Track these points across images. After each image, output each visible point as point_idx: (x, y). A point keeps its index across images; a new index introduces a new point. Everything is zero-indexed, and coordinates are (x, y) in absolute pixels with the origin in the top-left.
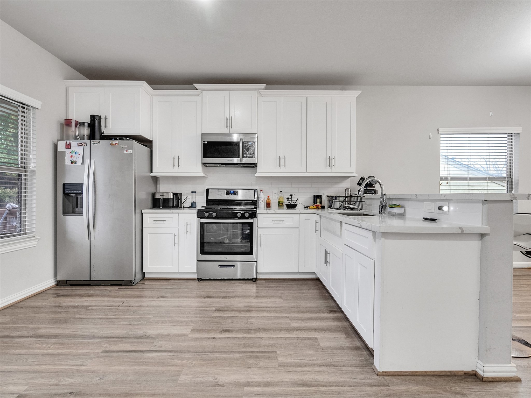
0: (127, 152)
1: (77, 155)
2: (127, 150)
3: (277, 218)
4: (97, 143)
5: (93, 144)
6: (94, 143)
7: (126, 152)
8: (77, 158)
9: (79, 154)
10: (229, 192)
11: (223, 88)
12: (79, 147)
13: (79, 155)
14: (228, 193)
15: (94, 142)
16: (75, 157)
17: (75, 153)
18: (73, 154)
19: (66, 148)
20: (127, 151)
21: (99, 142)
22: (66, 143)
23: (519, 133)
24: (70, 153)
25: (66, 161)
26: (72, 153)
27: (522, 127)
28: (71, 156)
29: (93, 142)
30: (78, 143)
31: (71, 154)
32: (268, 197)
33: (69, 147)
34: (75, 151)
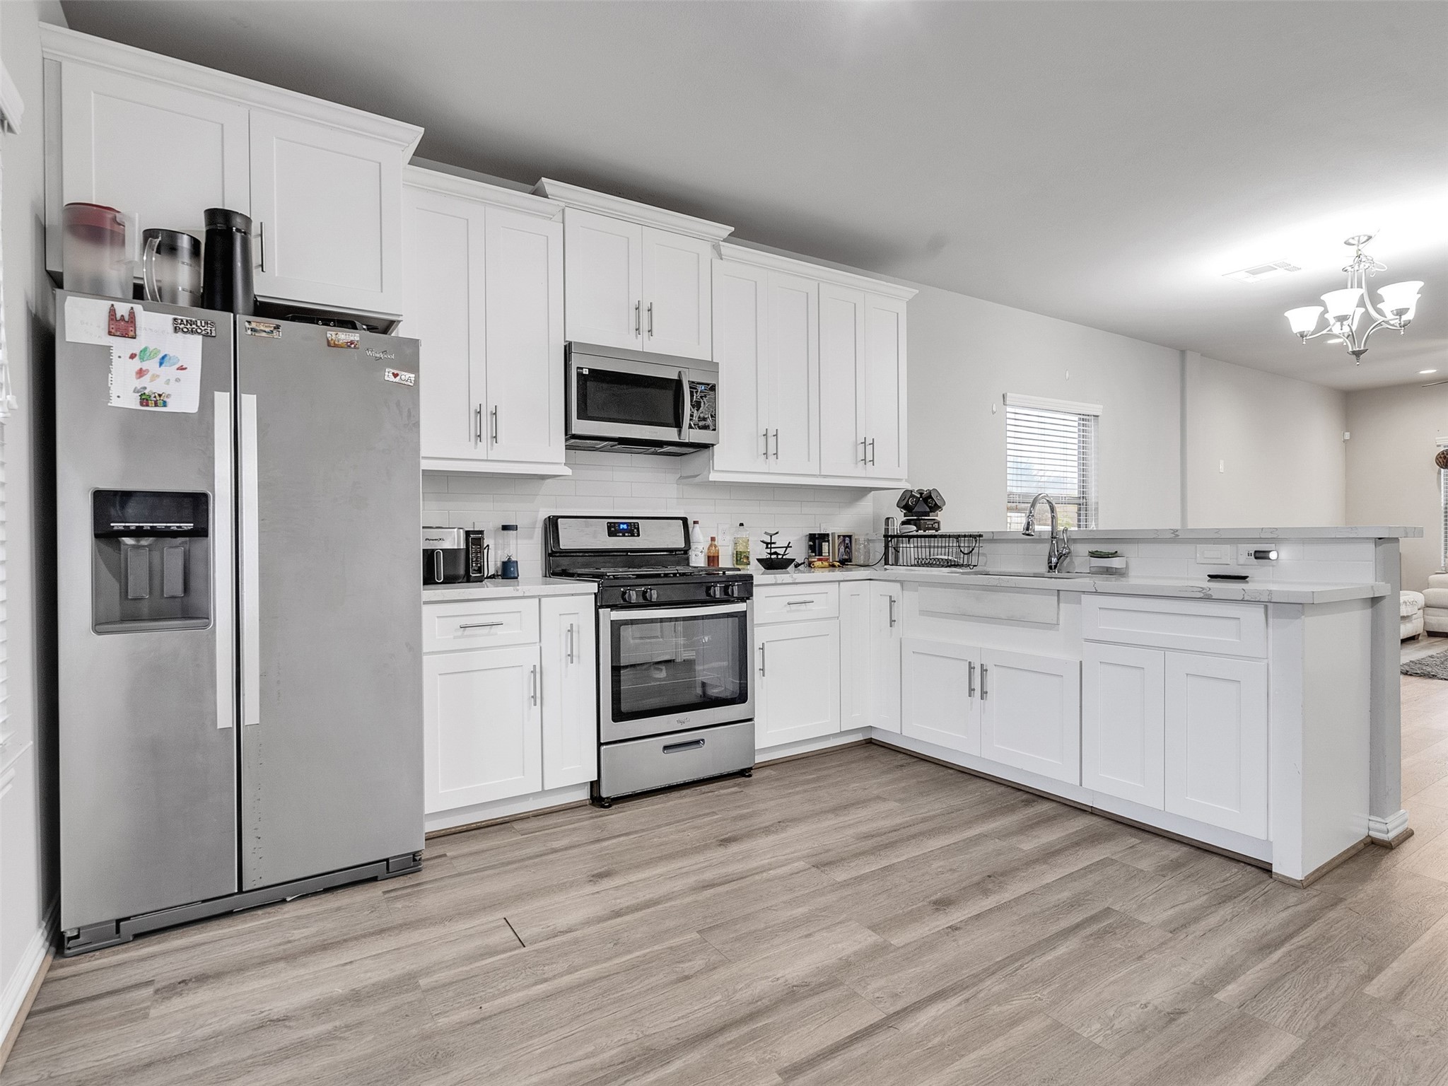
0: (397, 379)
1: (169, 371)
2: (396, 372)
3: (794, 597)
4: (267, 330)
5: (249, 332)
6: (252, 329)
7: (392, 378)
8: (168, 382)
9: (177, 366)
10: (614, 527)
11: (616, 211)
12: (180, 334)
13: (182, 368)
14: (613, 529)
15: (253, 325)
16: (158, 376)
17: (157, 360)
18: (152, 365)
19: (110, 333)
20: (395, 375)
21: (275, 328)
22: (112, 312)
23: (1098, 416)
24: (133, 356)
25: (114, 391)
26: (142, 359)
27: (1102, 406)
28: (141, 373)
29: (249, 322)
30: (175, 319)
31: (136, 364)
32: (713, 539)
33: (126, 330)
34: (157, 351)
